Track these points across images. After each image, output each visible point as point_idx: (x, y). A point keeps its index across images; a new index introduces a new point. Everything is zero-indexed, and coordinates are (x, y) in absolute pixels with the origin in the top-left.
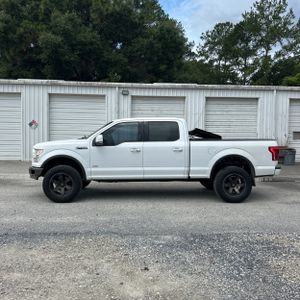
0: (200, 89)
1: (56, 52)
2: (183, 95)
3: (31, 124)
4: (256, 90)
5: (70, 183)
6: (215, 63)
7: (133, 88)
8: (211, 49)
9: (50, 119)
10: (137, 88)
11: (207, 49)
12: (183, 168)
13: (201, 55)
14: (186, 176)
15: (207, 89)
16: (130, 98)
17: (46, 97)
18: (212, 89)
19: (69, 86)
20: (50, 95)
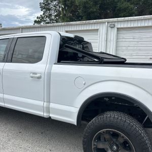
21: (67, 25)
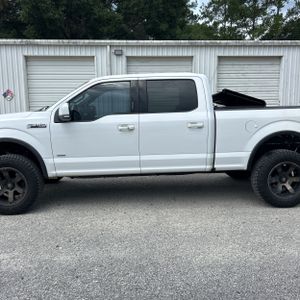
0: (211, 46)
1: (38, 9)
2: (190, 54)
3: (5, 95)
4: (280, 46)
5: (21, 184)
6: (221, 25)
7: (128, 46)
8: (216, 10)
9: (28, 88)
10: (133, 46)
11: (211, 9)
12: (203, 156)
13: (205, 16)
14: (208, 167)
15: (220, 46)
16: (124, 59)
17: (21, 60)
18: (225, 46)
19: (49, 46)
20: (27, 58)
21: (27, 45)
